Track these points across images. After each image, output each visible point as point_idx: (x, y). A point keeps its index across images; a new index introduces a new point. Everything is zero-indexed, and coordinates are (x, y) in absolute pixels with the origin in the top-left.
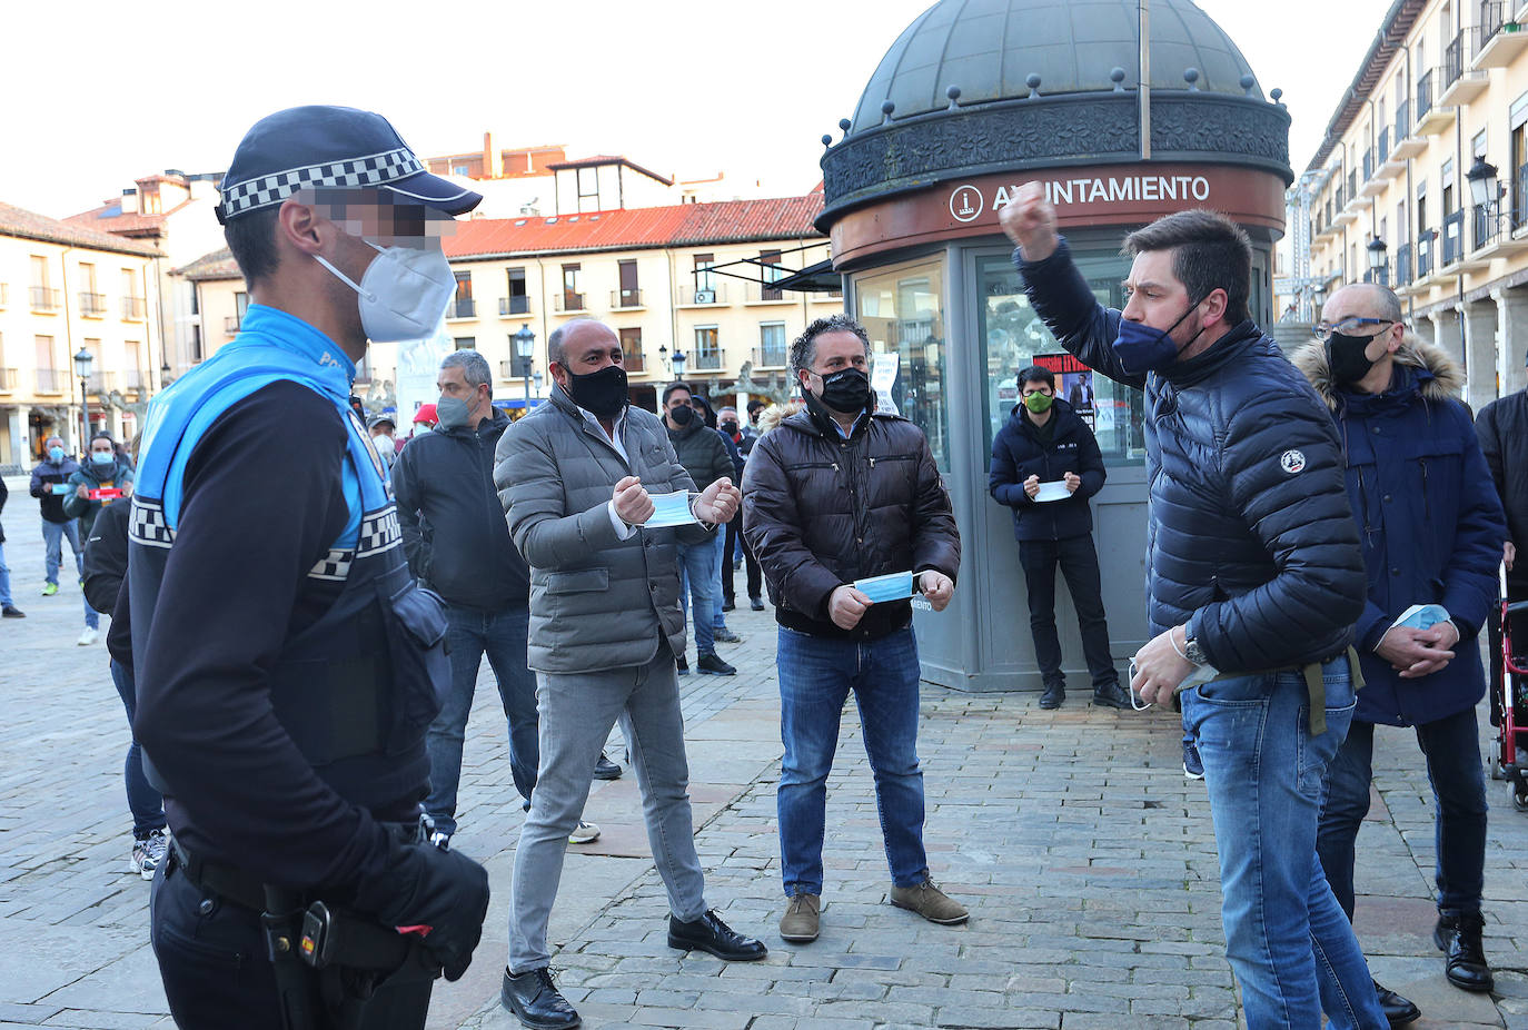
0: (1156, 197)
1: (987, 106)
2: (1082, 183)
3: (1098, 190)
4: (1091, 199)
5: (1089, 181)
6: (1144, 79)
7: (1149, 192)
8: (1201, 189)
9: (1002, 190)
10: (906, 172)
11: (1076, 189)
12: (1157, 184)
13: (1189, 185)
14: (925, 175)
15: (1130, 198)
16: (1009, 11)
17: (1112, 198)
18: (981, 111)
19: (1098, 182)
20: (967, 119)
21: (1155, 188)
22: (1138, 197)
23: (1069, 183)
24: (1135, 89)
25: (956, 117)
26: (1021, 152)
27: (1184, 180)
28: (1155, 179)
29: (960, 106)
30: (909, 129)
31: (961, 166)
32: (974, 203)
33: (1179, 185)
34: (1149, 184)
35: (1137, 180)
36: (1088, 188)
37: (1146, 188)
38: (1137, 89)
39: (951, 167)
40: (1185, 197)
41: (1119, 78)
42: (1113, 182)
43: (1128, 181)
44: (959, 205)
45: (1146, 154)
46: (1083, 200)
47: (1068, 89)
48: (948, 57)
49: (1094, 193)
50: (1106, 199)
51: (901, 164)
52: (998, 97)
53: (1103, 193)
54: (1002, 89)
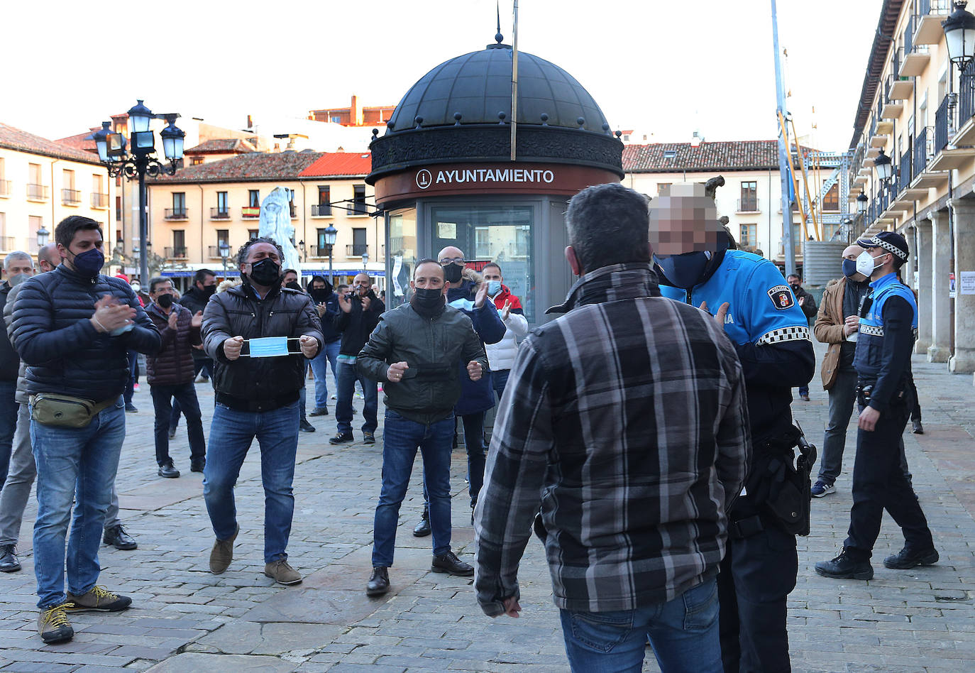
0: (522, 180)
1: (433, 128)
2: (481, 171)
3: (490, 175)
4: (486, 180)
5: (485, 171)
6: (514, 118)
7: (518, 178)
8: (548, 176)
9: (441, 173)
10: (397, 161)
11: (478, 174)
12: (523, 173)
13: (541, 175)
14: (404, 163)
15: (507, 180)
16: (457, 77)
17: (497, 180)
18: (430, 131)
19: (490, 171)
20: (424, 134)
21: (522, 175)
22: (511, 180)
23: (475, 171)
24: (508, 123)
25: (419, 133)
26: (449, 154)
27: (539, 172)
28: (522, 171)
29: (423, 127)
30: (398, 138)
31: (421, 159)
32: (427, 179)
33: (535, 174)
34: (518, 173)
35: (511, 171)
36: (485, 174)
37: (516, 175)
38: (509, 123)
39: (417, 159)
40: (539, 181)
41: (502, 117)
42: (498, 172)
43: (507, 171)
44: (420, 180)
45: (513, 158)
46: (482, 180)
47: (478, 121)
48: (424, 100)
49: (487, 177)
50: (494, 180)
51: (395, 156)
52: (443, 123)
53: (492, 177)
54: (446, 119)
